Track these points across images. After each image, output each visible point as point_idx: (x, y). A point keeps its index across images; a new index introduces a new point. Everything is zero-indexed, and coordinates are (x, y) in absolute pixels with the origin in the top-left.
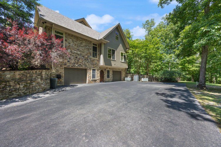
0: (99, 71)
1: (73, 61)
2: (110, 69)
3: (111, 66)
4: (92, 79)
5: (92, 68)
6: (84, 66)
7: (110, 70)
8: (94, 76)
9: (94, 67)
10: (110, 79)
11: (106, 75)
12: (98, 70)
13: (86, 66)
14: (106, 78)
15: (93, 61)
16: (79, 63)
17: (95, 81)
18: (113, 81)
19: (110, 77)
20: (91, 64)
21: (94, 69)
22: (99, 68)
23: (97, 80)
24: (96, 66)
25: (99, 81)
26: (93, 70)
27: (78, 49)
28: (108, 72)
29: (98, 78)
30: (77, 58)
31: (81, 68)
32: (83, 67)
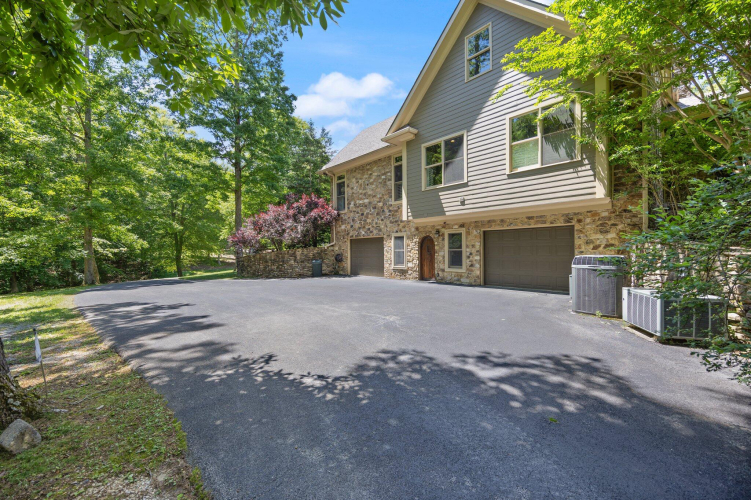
0: (416, 240)
1: (357, 225)
2: (462, 226)
3: (442, 213)
4: (393, 266)
5: (394, 235)
6: (375, 232)
7: (463, 231)
8: (399, 258)
9: (401, 231)
10: (463, 270)
11: (441, 253)
12: (410, 238)
13: (380, 230)
14: (442, 267)
15: (397, 211)
16: (367, 227)
17: (403, 273)
18: (487, 282)
19: (465, 262)
20: (391, 222)
21: (399, 234)
22: (413, 230)
23: (410, 272)
24: (404, 227)
25: (416, 275)
26: (396, 238)
27: (365, 194)
28: (455, 239)
29: (410, 265)
30: (362, 214)
31: (371, 236)
32: (375, 234)
